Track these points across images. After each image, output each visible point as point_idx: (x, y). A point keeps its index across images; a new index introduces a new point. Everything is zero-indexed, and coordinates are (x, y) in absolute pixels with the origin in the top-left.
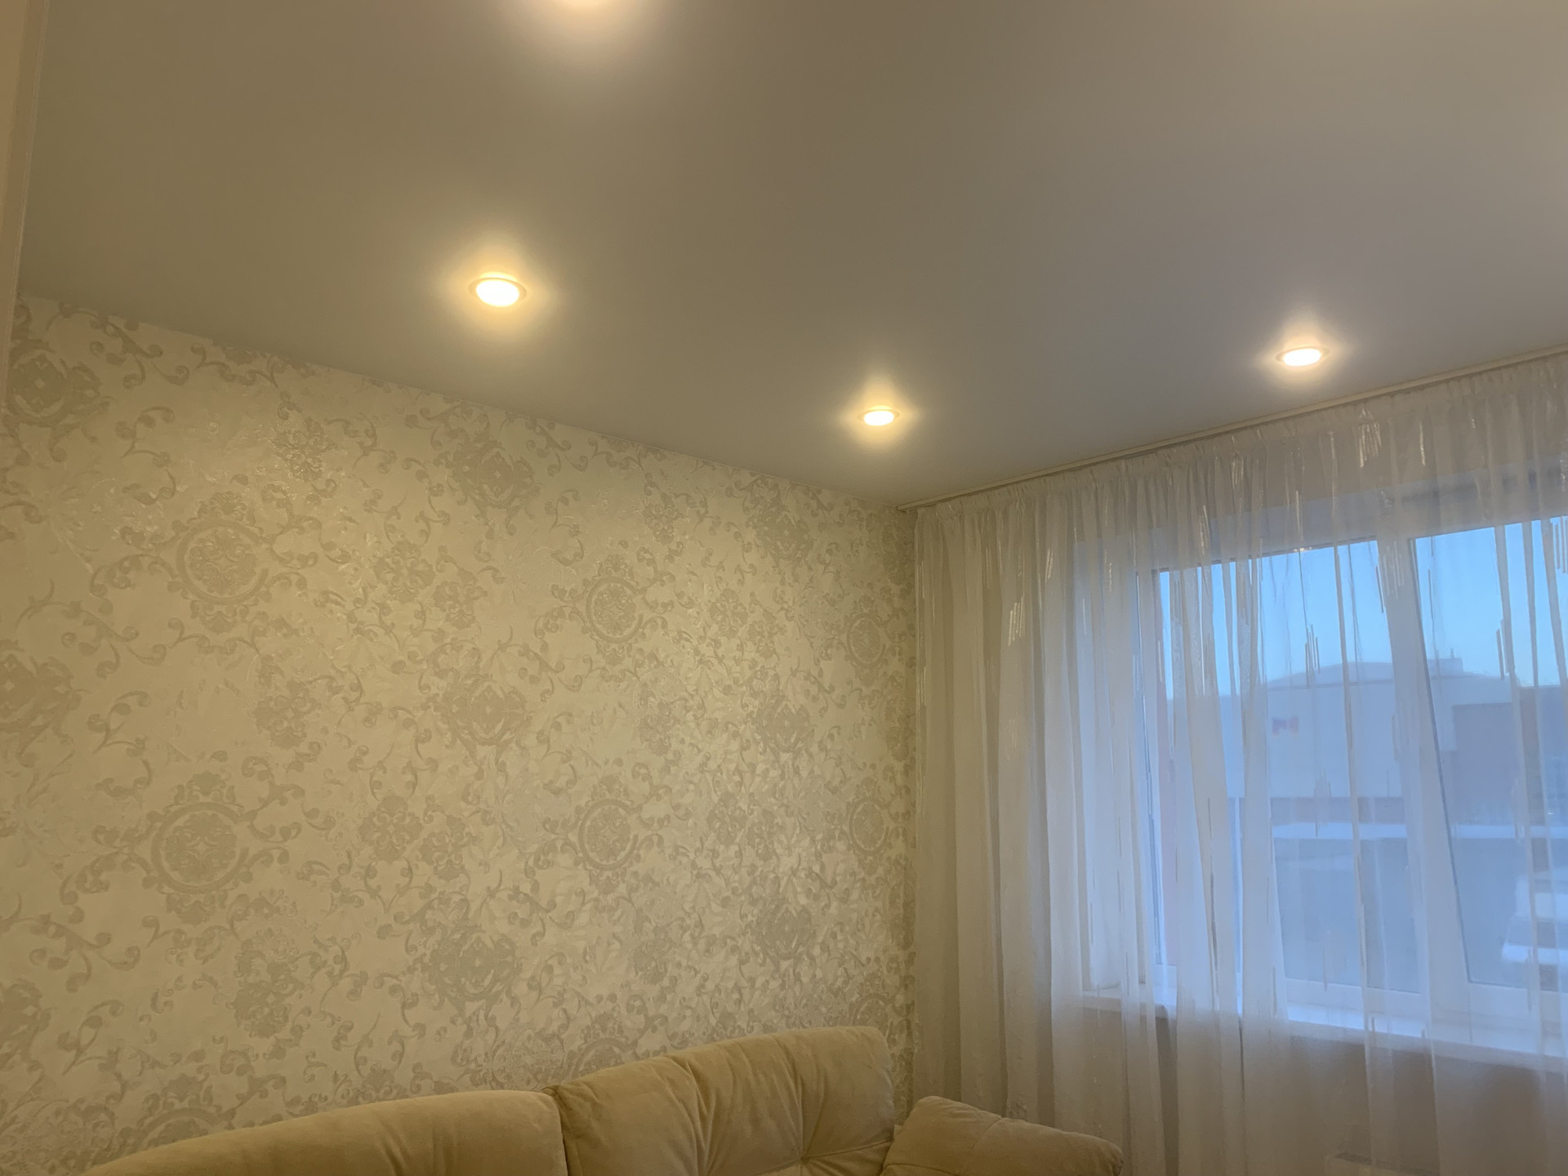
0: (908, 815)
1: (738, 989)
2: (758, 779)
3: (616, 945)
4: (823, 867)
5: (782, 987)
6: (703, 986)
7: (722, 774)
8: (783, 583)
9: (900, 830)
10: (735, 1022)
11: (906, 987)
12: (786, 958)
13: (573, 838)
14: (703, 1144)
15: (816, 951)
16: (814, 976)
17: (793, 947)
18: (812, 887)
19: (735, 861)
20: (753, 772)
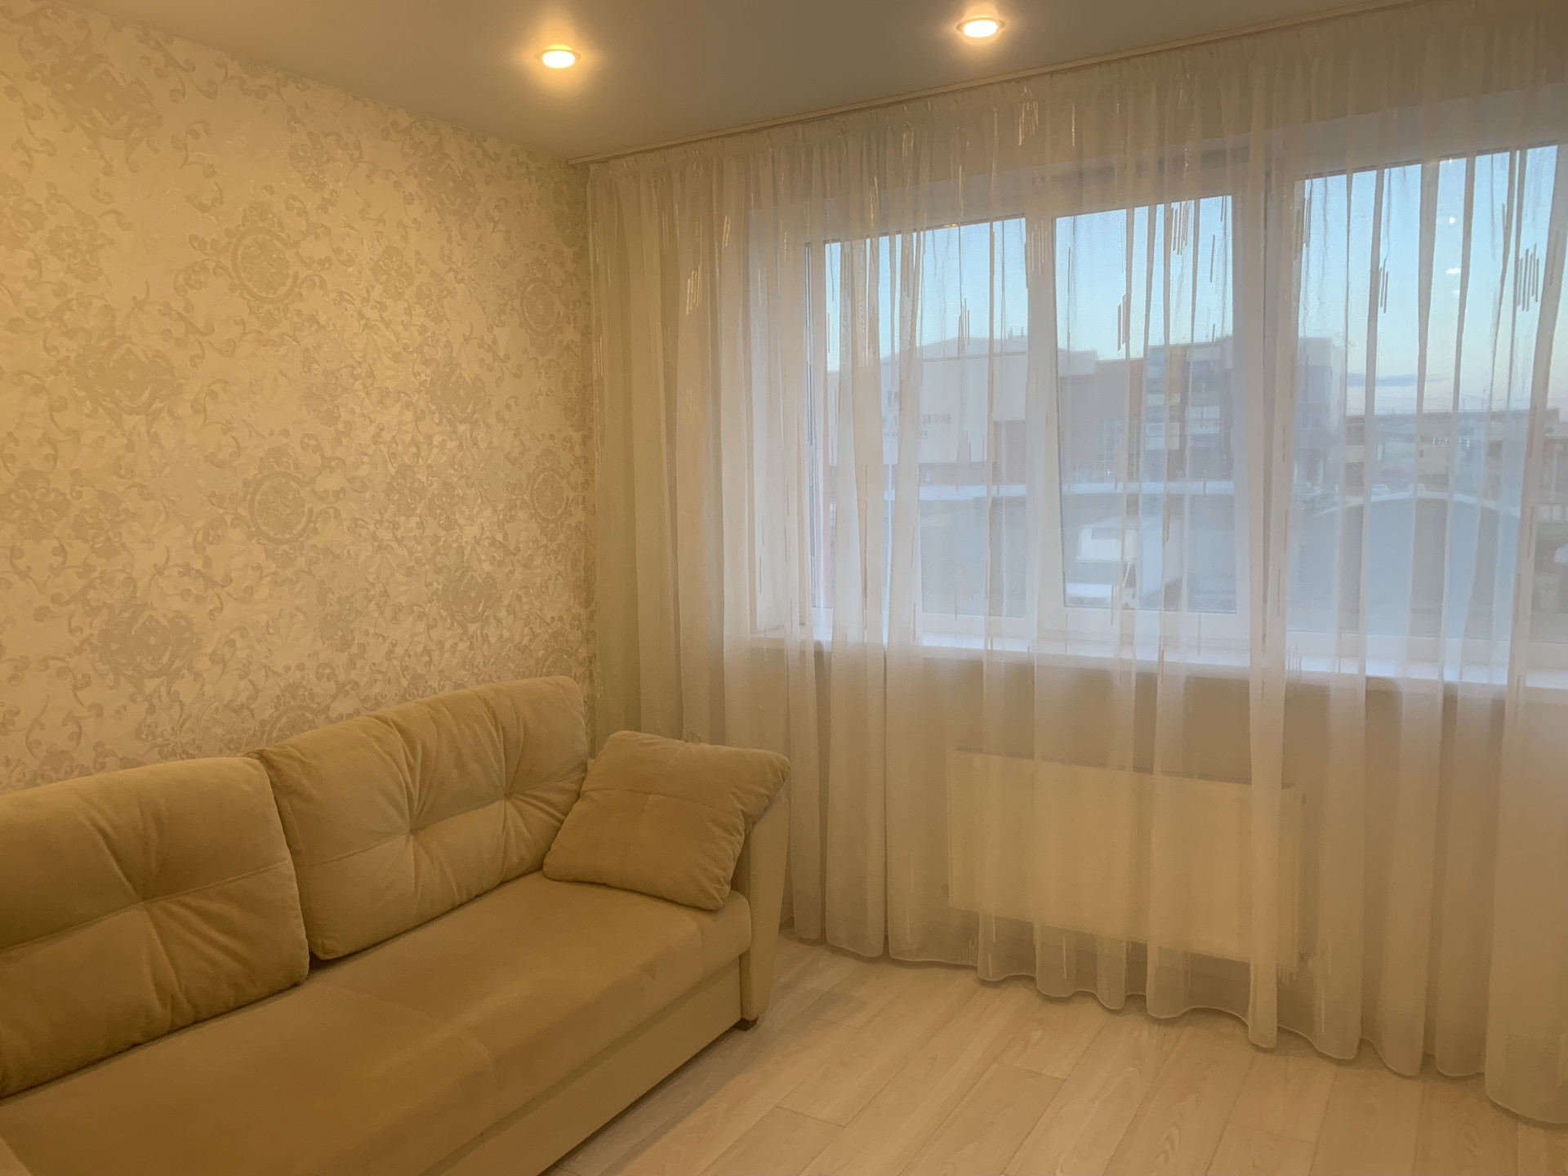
0: (586, 484)
1: (427, 651)
2: (435, 451)
3: (300, 617)
4: (506, 536)
5: (471, 648)
6: (391, 651)
7: (397, 445)
8: (449, 241)
9: (580, 499)
10: (427, 683)
11: (588, 641)
12: (474, 621)
13: (243, 512)
14: (412, 790)
15: (503, 614)
16: (502, 636)
17: (480, 611)
18: (496, 555)
19: (417, 532)
20: (430, 443)
